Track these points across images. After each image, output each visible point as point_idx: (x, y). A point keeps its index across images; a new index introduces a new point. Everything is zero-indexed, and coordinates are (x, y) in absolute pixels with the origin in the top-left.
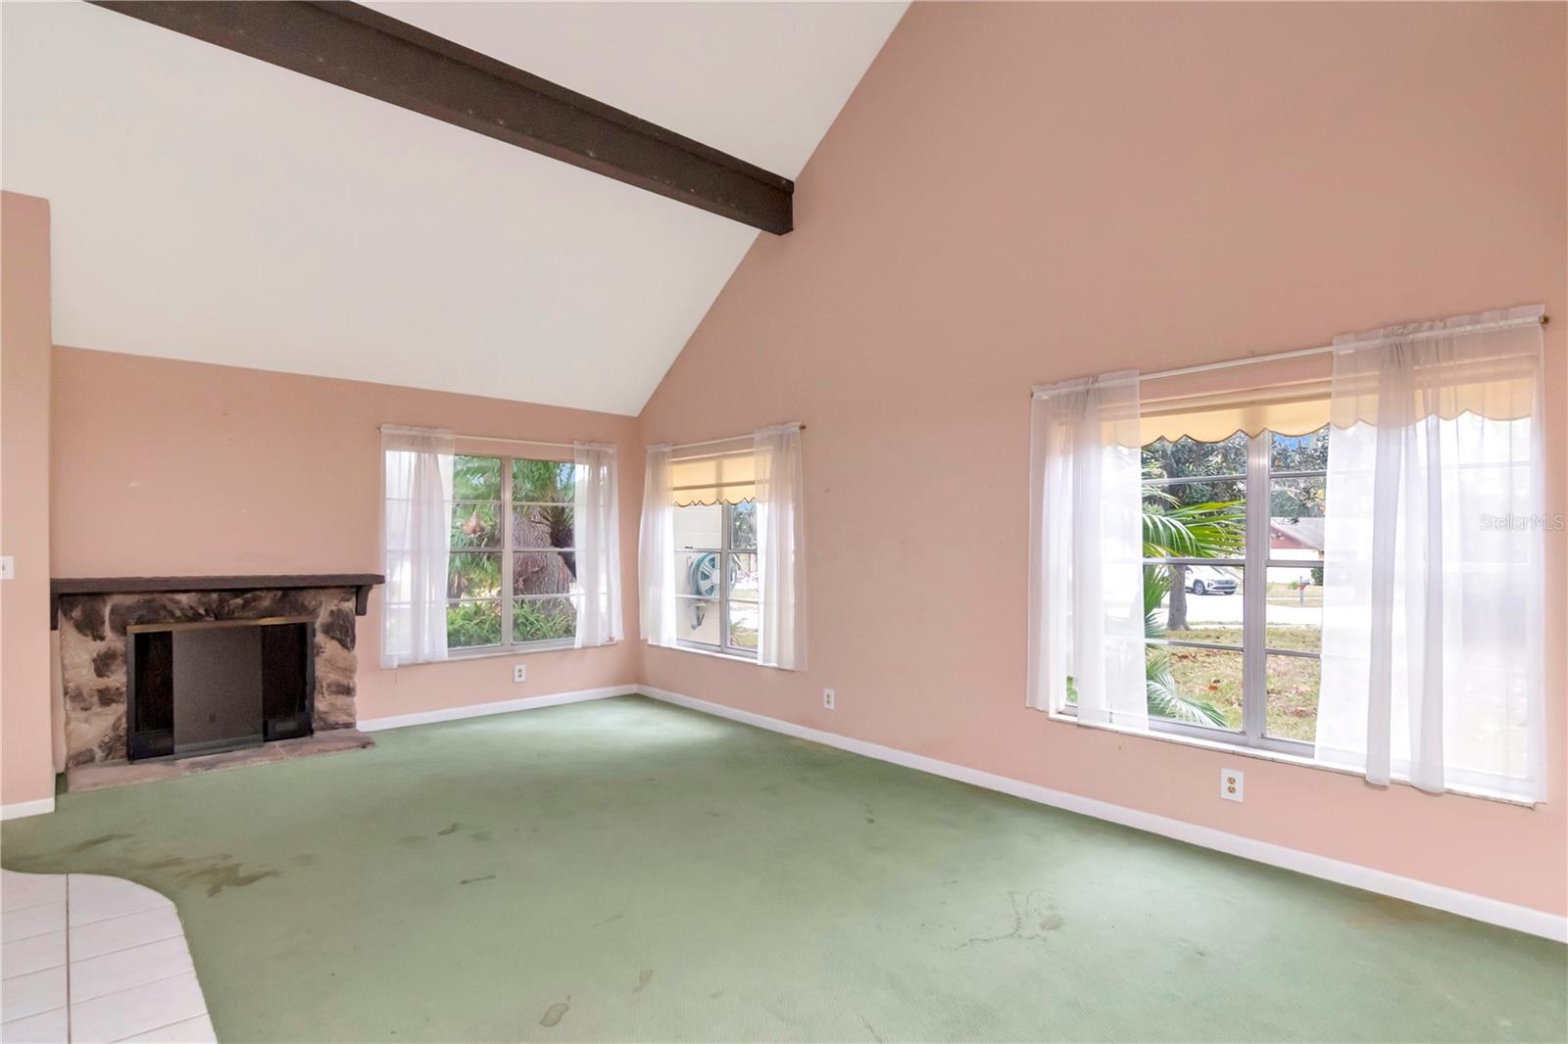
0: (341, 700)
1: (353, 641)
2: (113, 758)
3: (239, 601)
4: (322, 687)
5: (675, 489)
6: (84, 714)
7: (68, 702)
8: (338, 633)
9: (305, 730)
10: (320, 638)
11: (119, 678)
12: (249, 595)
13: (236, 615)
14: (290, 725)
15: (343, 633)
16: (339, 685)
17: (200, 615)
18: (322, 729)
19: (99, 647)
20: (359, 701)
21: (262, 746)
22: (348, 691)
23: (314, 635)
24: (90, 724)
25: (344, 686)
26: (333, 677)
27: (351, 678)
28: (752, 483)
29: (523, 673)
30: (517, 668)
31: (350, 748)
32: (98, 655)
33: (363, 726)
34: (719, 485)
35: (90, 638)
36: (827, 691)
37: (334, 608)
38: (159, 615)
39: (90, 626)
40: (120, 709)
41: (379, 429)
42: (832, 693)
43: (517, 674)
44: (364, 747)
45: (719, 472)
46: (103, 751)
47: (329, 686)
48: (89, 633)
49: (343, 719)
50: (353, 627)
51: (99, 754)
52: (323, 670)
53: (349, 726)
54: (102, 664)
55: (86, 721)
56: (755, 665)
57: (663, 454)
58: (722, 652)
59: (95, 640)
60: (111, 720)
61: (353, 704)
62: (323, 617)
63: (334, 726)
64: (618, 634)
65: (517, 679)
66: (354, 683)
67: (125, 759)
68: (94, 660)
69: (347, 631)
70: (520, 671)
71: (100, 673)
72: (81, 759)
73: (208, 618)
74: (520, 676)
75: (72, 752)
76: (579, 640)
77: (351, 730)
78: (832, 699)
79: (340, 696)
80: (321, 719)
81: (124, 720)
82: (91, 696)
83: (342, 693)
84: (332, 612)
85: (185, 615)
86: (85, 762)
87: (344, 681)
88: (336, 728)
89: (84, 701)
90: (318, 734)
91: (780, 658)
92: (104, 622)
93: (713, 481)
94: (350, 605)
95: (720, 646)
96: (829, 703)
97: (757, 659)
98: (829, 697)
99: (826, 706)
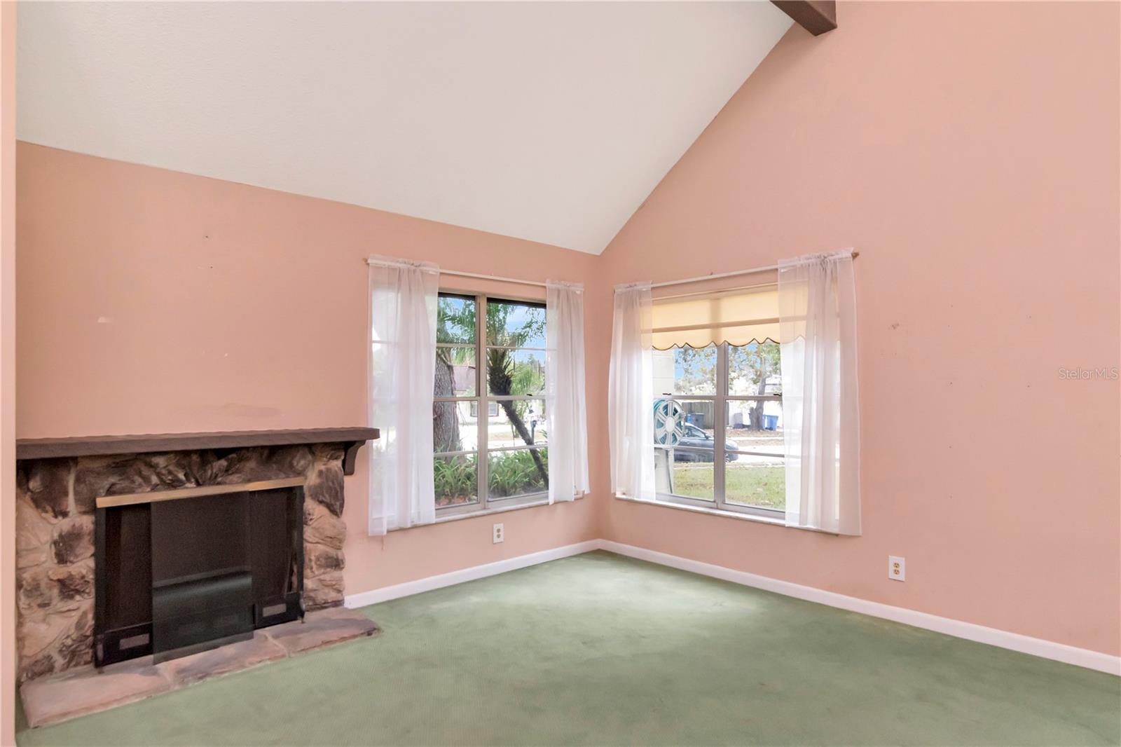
0: (330, 575)
1: (342, 506)
2: (76, 665)
3: (223, 463)
4: (310, 560)
5: (655, 331)
6: (41, 613)
7: (22, 597)
8: (327, 496)
9: (294, 613)
10: (310, 505)
11: (84, 565)
12: (234, 455)
13: (219, 479)
14: (280, 608)
15: (334, 502)
16: (328, 557)
17: (180, 481)
18: (311, 609)
19: (64, 524)
20: (348, 575)
21: (251, 637)
22: (337, 564)
23: (303, 500)
24: (49, 624)
25: (332, 557)
26: (321, 548)
27: (339, 548)
28: (776, 321)
29: (501, 533)
30: (496, 527)
31: (354, 636)
32: (61, 536)
33: (353, 601)
34: (715, 326)
35: (49, 516)
36: (893, 559)
37: (323, 468)
38: (133, 482)
39: (50, 501)
40: (85, 603)
41: (366, 261)
42: (901, 561)
43: (496, 534)
44: (369, 634)
45: (715, 312)
46: (64, 657)
47: (318, 559)
48: (48, 508)
49: (332, 596)
50: (342, 488)
51: (59, 661)
52: (313, 541)
53: (338, 603)
54: (64, 548)
55: (44, 620)
56: (783, 526)
57: (640, 294)
58: (717, 508)
59: (56, 517)
60: (75, 616)
61: (341, 579)
62: (311, 479)
63: (322, 606)
64: (585, 488)
65: (496, 540)
66: (343, 554)
67: (91, 666)
68: (55, 543)
69: (337, 493)
70: (499, 531)
71: (62, 559)
72: (37, 669)
73: (188, 485)
74: (499, 536)
75: (26, 662)
76: (552, 494)
77: (340, 608)
78: (902, 569)
79: (328, 570)
80: (310, 598)
81: (90, 616)
82: (50, 588)
83: (331, 566)
84: (321, 472)
85: (161, 480)
86: (41, 674)
87: (332, 552)
88: (326, 608)
89: (42, 594)
90: (310, 617)
92: (66, 494)
93: (706, 321)
94: (336, 464)
95: (714, 502)
96: (896, 572)
97: (784, 519)
98: (897, 565)
99: (892, 575)
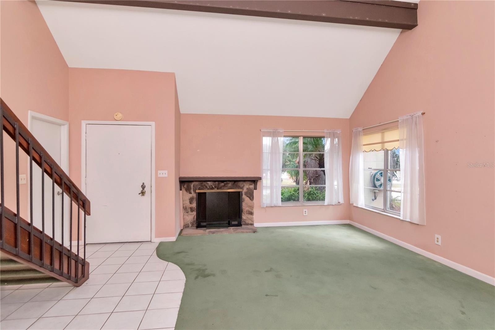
0: (250, 216)
1: (253, 198)
2: (193, 227)
3: (223, 184)
4: (244, 211)
5: (364, 145)
6: (187, 214)
7: (184, 210)
8: (249, 195)
9: (239, 225)
10: (244, 196)
11: (194, 205)
12: (225, 182)
13: (222, 188)
14: (236, 223)
15: (251, 196)
16: (249, 211)
17: (213, 188)
18: (245, 225)
19: (191, 196)
20: (255, 217)
21: (228, 228)
22: (251, 213)
23: (242, 195)
24: (188, 217)
25: (250, 212)
26: (247, 209)
27: (253, 210)
28: (398, 140)
29: (306, 212)
30: (304, 210)
31: (250, 232)
32: (190, 198)
33: (256, 225)
34: (383, 143)
35: (188, 193)
36: (437, 236)
37: (248, 187)
38: (203, 187)
39: (188, 190)
40: (195, 213)
41: (261, 130)
42: (440, 237)
43: (304, 212)
44: (254, 232)
45: (383, 137)
46: (191, 224)
47: (246, 211)
48: (188, 192)
49: (250, 222)
50: (253, 193)
51: (190, 225)
52: (245, 206)
53: (252, 224)
54: (191, 200)
55: (187, 216)
56: (399, 219)
57: (359, 132)
58: (384, 212)
59: (189, 194)
60: (193, 216)
61: (253, 218)
62: (245, 190)
63: (248, 224)
64: (342, 201)
65: (304, 214)
66: (253, 211)
67: (196, 228)
68: (189, 199)
69: (251, 194)
70: (305, 212)
71: (191, 203)
72: (186, 226)
73: (215, 189)
74: (305, 213)
75: (185, 224)
76: (326, 202)
77: (252, 226)
78: (440, 240)
79: (249, 215)
80: (244, 222)
81: (196, 216)
82: (189, 209)
83: (250, 214)
84: (247, 188)
85: (210, 187)
86: (187, 227)
87: (250, 210)
88: (249, 225)
89: (187, 210)
90: (243, 226)
91: (411, 217)
92: (191, 189)
93: (380, 141)
94: (252, 186)
95: (383, 209)
96: (438, 241)
97: (400, 216)
98: (438, 239)
99: (436, 243)
